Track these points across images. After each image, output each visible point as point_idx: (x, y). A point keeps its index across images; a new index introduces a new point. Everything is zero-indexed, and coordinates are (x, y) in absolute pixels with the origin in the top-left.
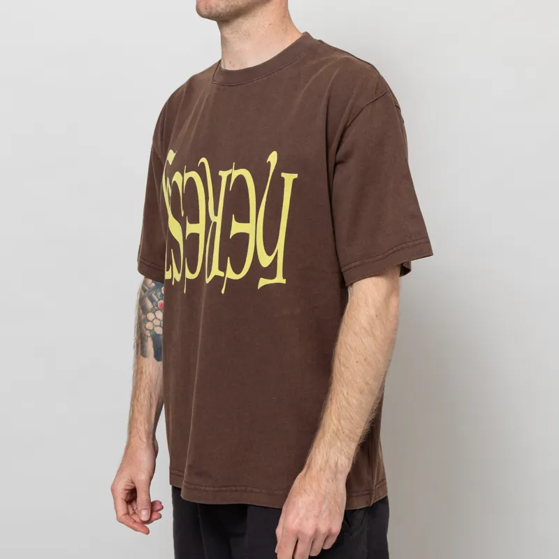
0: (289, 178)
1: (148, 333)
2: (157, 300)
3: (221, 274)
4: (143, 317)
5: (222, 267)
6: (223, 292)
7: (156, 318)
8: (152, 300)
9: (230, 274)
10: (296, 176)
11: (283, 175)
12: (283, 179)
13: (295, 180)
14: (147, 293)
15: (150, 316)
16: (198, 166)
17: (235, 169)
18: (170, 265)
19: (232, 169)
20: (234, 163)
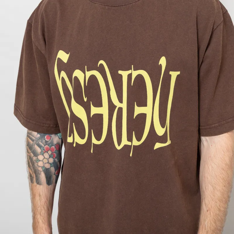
0: (174, 75)
1: (40, 169)
2: (43, 146)
3: (129, 143)
4: (35, 158)
5: (130, 139)
6: (131, 155)
7: (45, 158)
8: (40, 146)
9: (136, 143)
10: (179, 73)
11: (171, 73)
12: (171, 75)
13: (178, 76)
14: (35, 142)
15: (41, 157)
16: (98, 66)
17: (134, 70)
18: (72, 134)
19: (132, 70)
20: (132, 66)
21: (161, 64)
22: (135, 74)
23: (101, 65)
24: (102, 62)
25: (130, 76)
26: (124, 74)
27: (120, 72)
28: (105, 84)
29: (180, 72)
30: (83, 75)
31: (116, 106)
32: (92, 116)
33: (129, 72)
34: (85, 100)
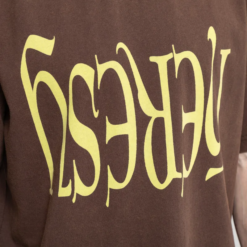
10: (229, 52)
16: (117, 53)
17: (177, 53)
18: (70, 180)
19: (173, 53)
20: (173, 46)
21: (210, 39)
22: (178, 58)
23: (121, 50)
24: (121, 45)
25: (171, 63)
26: (161, 61)
27: (152, 59)
28: (129, 83)
29: (230, 50)
30: (93, 71)
31: (151, 118)
32: (109, 141)
33: (169, 56)
34: (96, 114)
